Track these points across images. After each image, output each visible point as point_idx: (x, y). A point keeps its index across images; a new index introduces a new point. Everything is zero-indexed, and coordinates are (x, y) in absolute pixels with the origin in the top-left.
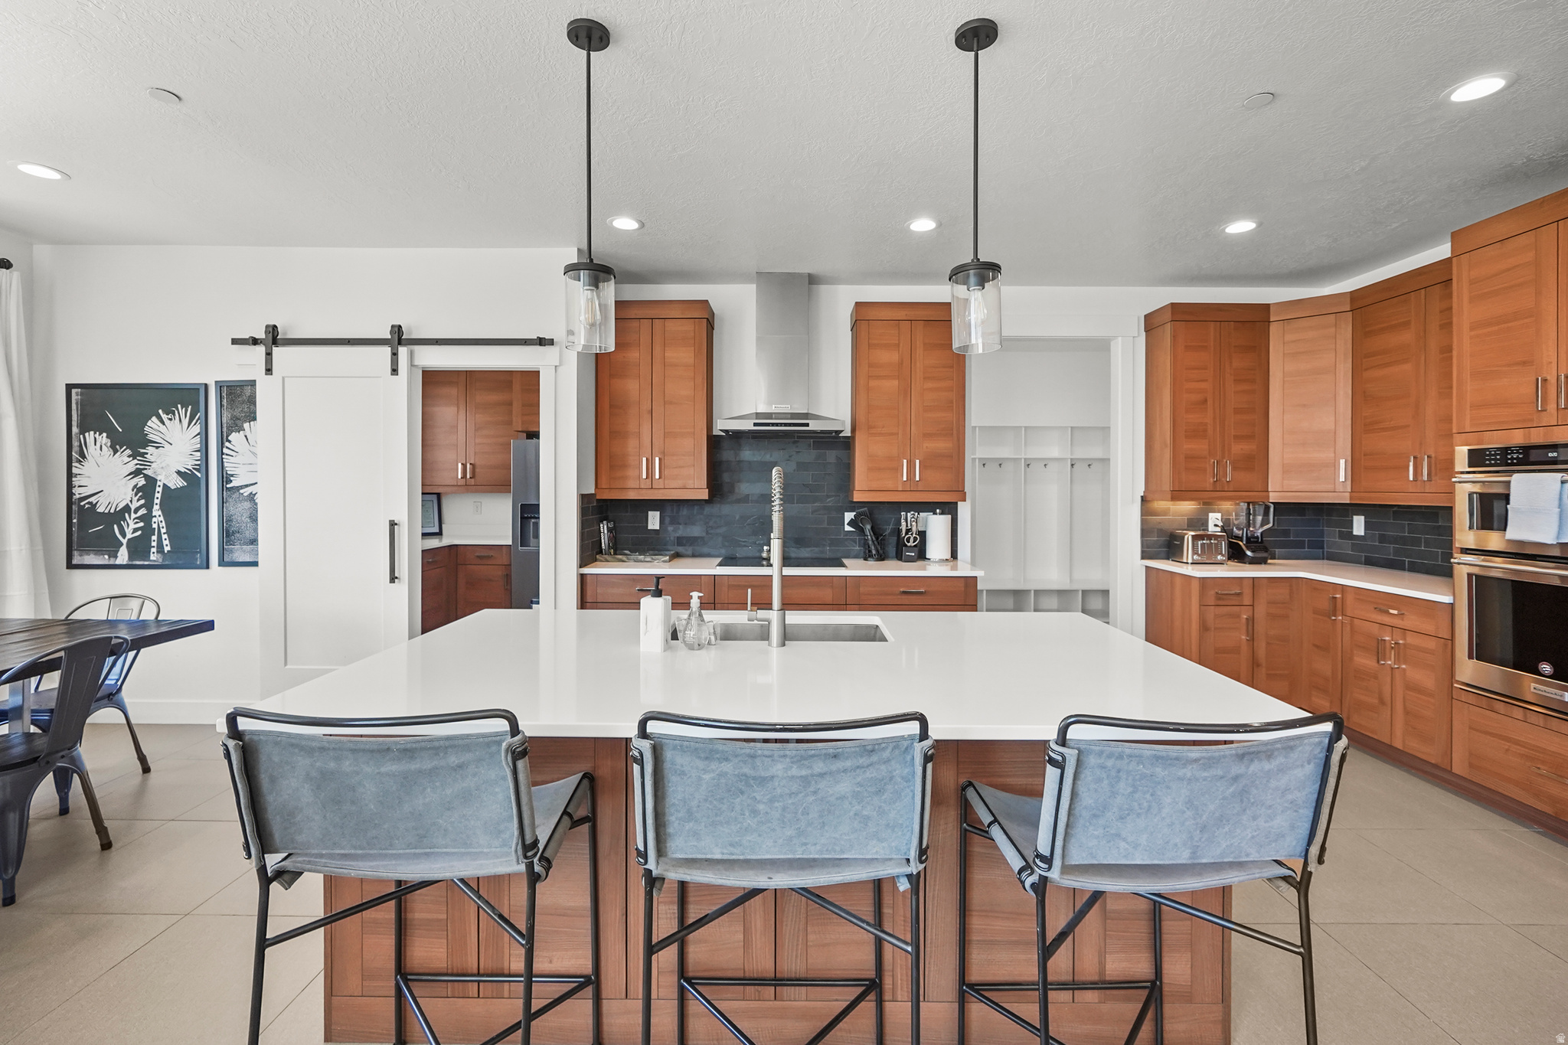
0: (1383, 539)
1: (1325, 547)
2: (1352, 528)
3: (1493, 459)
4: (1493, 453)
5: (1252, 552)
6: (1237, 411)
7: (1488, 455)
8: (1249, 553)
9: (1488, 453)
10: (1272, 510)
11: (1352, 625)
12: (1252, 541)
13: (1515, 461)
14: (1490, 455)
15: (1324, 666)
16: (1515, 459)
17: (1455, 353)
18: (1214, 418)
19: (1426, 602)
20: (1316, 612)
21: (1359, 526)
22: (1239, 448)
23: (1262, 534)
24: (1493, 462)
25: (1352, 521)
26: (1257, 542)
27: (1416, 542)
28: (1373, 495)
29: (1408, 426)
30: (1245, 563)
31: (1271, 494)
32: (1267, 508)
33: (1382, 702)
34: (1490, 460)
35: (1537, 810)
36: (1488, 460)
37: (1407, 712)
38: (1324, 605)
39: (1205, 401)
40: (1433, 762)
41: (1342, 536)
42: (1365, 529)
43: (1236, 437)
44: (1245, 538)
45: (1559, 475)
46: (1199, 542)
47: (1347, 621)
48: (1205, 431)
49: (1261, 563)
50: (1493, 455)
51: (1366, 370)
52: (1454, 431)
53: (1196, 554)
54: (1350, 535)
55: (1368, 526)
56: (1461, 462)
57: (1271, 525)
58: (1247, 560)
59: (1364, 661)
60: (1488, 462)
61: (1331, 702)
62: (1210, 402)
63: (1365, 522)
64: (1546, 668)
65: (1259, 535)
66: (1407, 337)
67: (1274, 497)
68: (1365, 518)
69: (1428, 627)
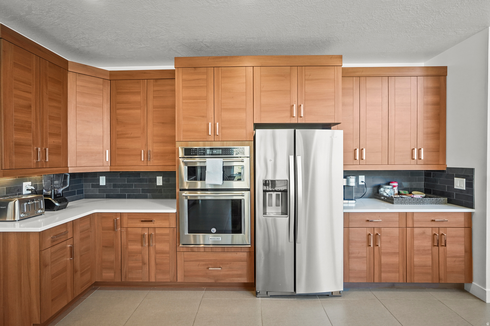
0: (115, 186)
1: (84, 193)
2: (99, 182)
3: (194, 153)
4: (194, 150)
5: (59, 203)
6: (51, 118)
7: (192, 151)
8: (57, 204)
9: (192, 150)
10: (69, 177)
11: (127, 231)
12: (57, 197)
13: (202, 154)
14: (193, 151)
15: (110, 256)
16: (202, 153)
17: (176, 108)
18: (36, 120)
19: (165, 214)
20: (103, 229)
21: (103, 181)
22: (51, 141)
23: (62, 191)
24: (194, 154)
25: (99, 179)
26: (60, 197)
27: (131, 186)
28: (123, 167)
29: (140, 137)
30: (54, 211)
31: (70, 169)
32: (66, 176)
33: (144, 263)
34: (193, 153)
35: (209, 283)
36: (192, 153)
37: (156, 264)
38: (110, 224)
39: (30, 106)
40: (169, 281)
41: (93, 186)
42: (106, 182)
43: (50, 134)
44: (53, 196)
45: (222, 159)
46: (25, 204)
47: (124, 230)
48: (30, 127)
49: (63, 209)
50: (194, 151)
51: (118, 109)
52: (176, 140)
53: (22, 213)
54: (98, 186)
55: (107, 181)
56: (181, 153)
57: (68, 186)
58: (55, 208)
59: (134, 247)
60: (192, 154)
61: (115, 273)
62: (33, 108)
63: (106, 179)
64: (214, 230)
65: (61, 192)
66: (138, 98)
67: (71, 170)
68: (106, 177)
69: (166, 224)
